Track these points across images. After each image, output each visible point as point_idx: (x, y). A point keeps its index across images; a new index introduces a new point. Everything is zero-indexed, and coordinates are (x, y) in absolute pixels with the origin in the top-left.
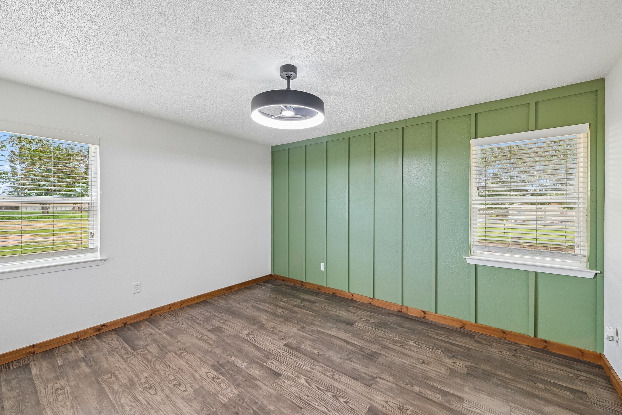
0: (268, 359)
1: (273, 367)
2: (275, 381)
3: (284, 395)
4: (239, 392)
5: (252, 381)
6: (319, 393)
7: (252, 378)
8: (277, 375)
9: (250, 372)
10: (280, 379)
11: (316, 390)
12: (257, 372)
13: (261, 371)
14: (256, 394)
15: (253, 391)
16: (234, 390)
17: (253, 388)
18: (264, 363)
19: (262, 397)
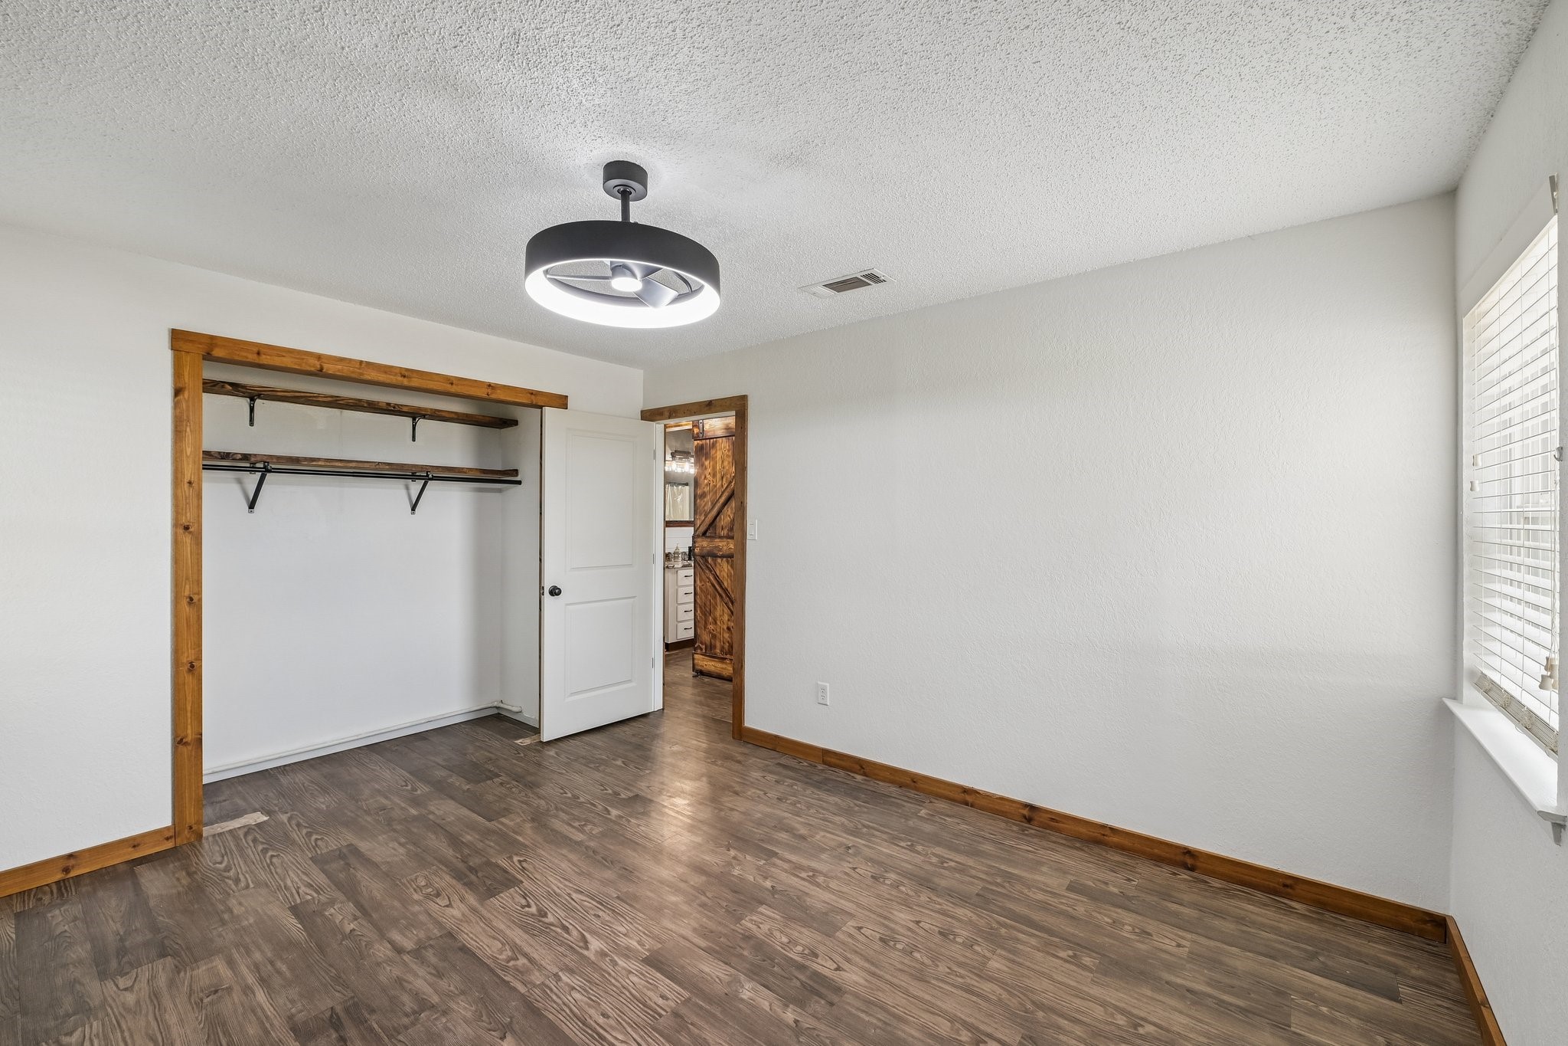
0: (676, 1014)
1: (664, 984)
2: (661, 946)
3: (645, 917)
4: (741, 925)
5: (718, 946)
6: (571, 922)
7: (717, 952)
8: (655, 961)
9: (725, 970)
10: (648, 950)
11: (573, 926)
12: (707, 970)
13: (695, 971)
14: (704, 920)
15: (711, 925)
16: (753, 927)
17: (712, 932)
18: (689, 999)
19: (691, 914)
